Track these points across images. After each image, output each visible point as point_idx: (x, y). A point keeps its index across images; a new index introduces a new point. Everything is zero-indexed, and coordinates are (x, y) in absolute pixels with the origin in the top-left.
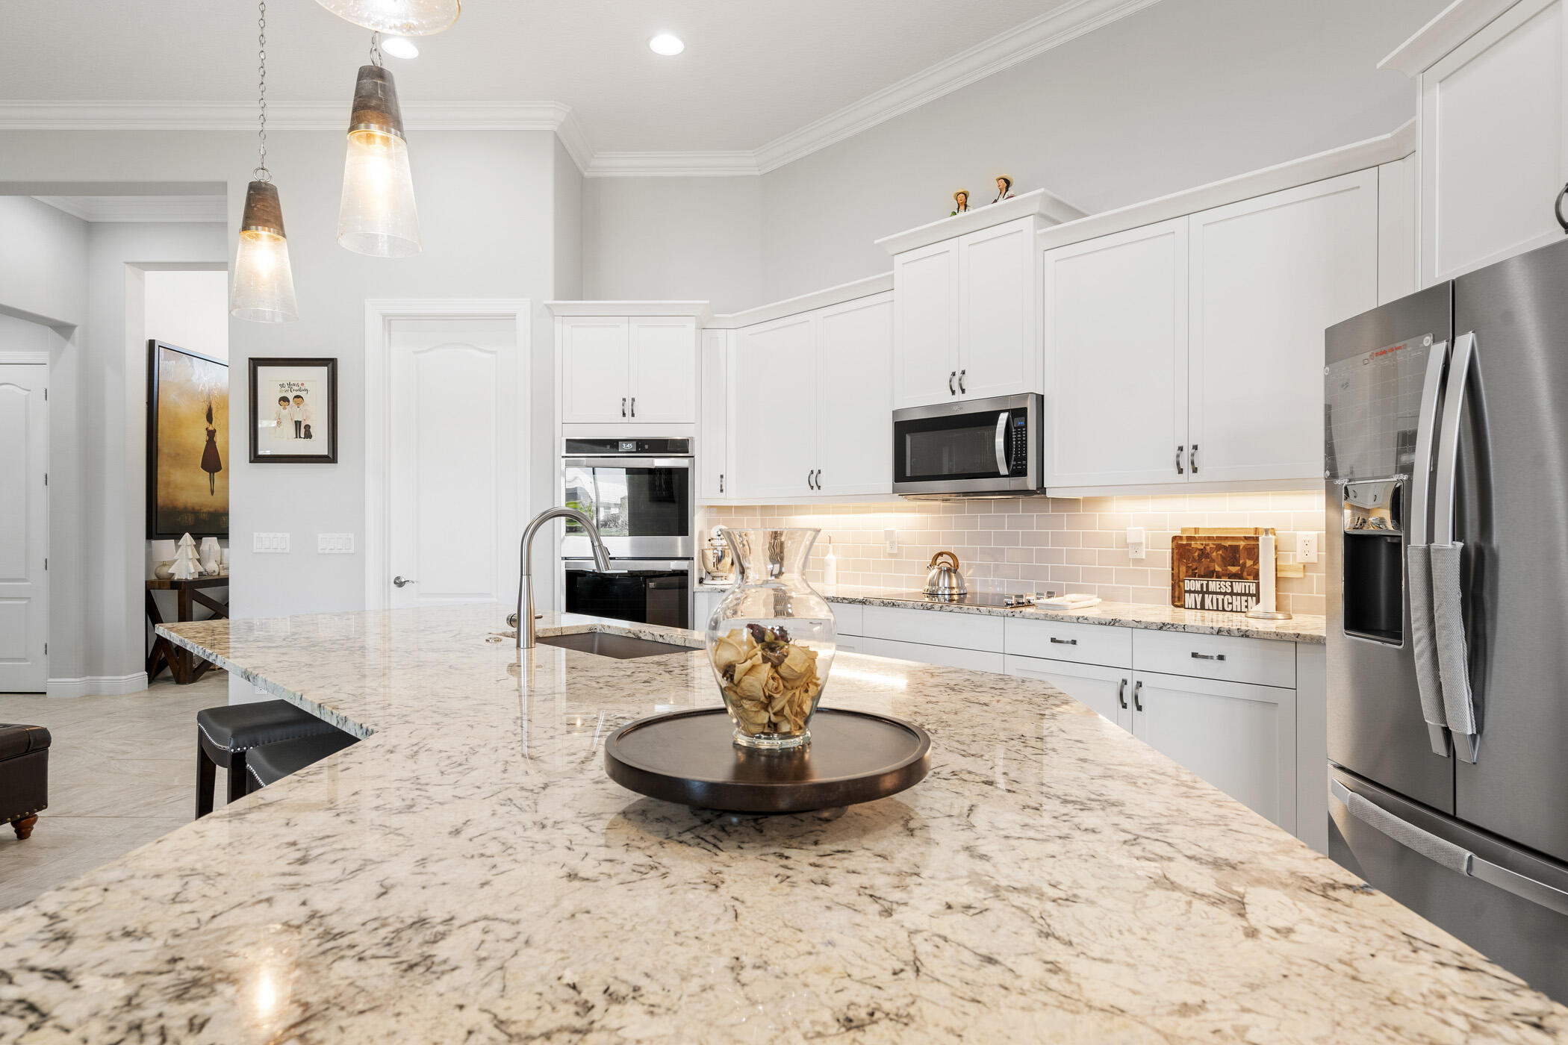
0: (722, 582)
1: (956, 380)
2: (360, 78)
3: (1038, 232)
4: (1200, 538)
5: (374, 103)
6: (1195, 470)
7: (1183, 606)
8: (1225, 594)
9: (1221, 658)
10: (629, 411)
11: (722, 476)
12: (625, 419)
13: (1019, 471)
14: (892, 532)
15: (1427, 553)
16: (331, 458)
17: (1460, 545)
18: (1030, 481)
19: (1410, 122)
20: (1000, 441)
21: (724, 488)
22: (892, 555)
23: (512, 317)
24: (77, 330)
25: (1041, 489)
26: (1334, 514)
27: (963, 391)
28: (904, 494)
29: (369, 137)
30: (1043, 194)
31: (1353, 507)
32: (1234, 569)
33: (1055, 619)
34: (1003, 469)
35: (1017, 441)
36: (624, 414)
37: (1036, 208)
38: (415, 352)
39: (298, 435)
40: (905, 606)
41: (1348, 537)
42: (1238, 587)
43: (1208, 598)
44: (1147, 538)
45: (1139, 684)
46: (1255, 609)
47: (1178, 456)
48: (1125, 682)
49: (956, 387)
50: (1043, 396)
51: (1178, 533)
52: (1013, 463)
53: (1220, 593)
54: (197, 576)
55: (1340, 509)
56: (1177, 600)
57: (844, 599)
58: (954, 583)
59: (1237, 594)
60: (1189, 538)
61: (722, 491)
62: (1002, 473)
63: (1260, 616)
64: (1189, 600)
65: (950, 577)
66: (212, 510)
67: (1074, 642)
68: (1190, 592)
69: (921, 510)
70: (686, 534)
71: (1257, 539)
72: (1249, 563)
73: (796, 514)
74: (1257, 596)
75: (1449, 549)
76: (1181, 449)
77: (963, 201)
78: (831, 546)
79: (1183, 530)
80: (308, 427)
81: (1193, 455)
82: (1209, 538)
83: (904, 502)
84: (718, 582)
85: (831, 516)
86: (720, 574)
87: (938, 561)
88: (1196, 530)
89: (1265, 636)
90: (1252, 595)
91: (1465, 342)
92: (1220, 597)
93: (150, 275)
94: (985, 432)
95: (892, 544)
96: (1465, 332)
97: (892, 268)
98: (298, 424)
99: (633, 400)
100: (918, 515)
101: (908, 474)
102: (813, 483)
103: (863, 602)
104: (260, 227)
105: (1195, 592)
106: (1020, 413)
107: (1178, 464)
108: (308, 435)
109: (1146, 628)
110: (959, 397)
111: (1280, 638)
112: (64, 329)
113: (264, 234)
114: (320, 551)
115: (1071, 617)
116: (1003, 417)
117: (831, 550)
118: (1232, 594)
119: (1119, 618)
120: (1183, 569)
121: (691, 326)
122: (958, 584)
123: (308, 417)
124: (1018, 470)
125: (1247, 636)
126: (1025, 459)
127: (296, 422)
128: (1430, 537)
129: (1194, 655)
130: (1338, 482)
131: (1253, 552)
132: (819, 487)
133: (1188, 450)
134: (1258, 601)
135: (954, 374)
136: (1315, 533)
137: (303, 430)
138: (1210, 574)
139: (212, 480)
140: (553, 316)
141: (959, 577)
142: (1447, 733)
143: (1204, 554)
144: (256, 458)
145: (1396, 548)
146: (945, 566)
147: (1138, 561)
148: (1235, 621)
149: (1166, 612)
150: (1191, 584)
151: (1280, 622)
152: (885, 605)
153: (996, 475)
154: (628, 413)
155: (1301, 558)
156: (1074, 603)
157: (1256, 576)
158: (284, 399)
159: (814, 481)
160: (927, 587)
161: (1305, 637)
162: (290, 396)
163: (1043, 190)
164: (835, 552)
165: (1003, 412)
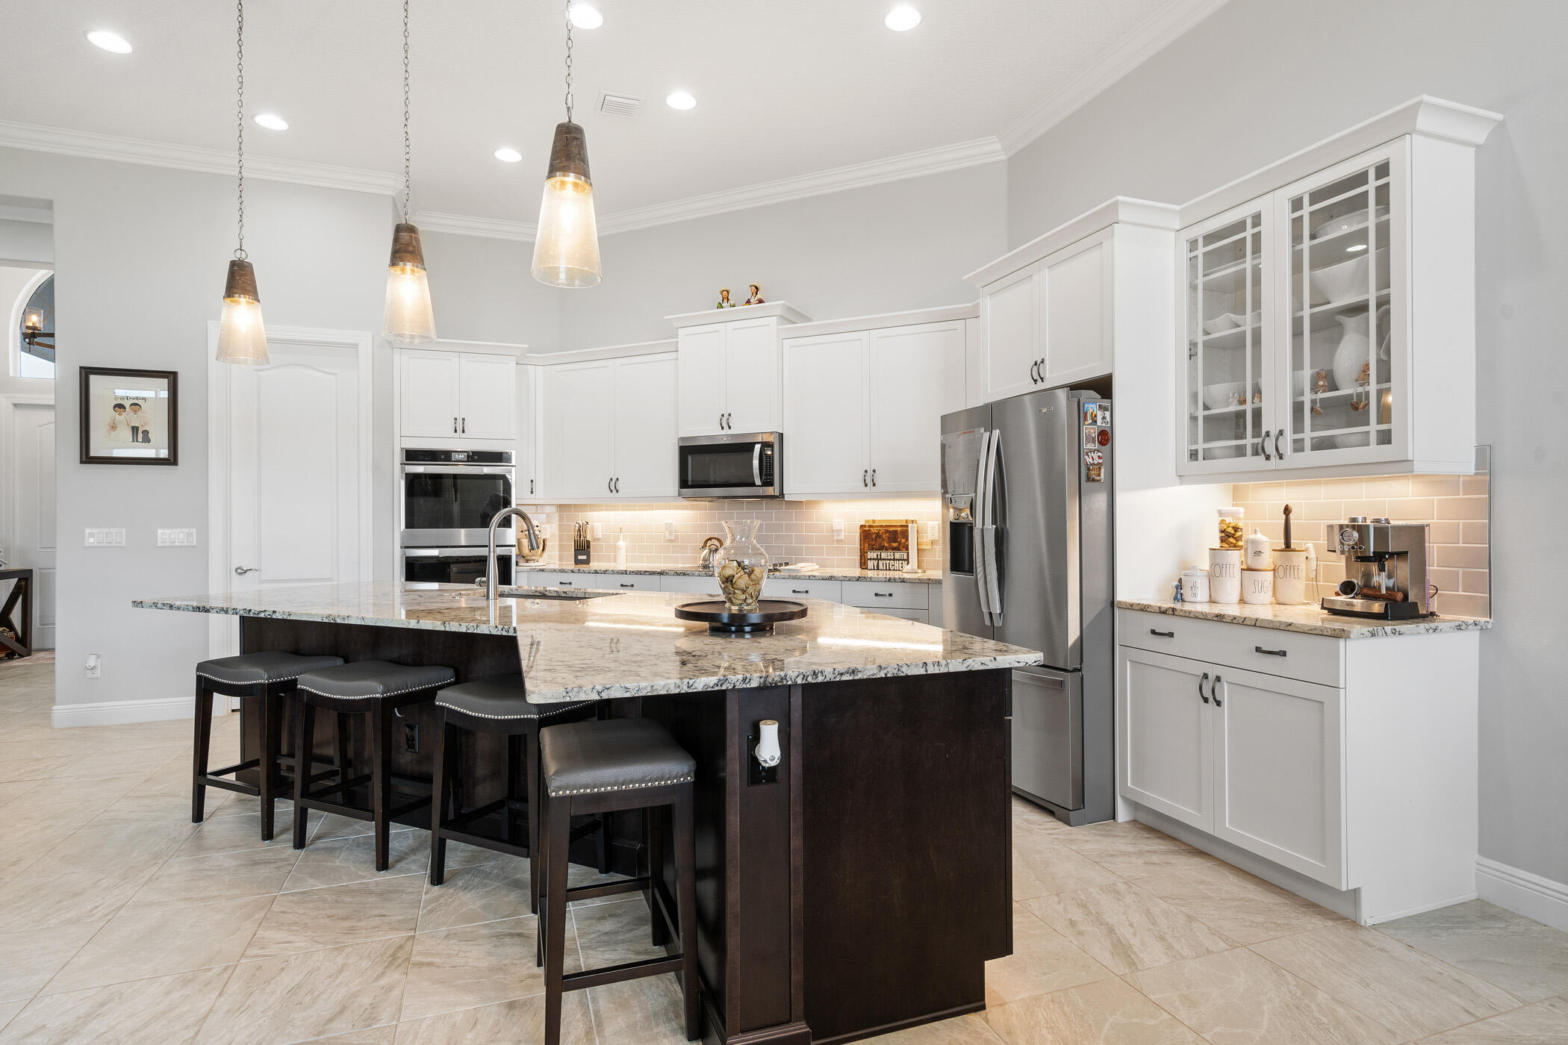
0: (535, 564)
1: (724, 419)
2: (397, 230)
3: (780, 327)
4: (876, 526)
5: (411, 249)
6: (874, 485)
7: (867, 568)
8: (890, 560)
9: (890, 595)
10: (460, 427)
11: (532, 481)
12: (457, 435)
14: (671, 524)
15: (982, 530)
16: (172, 460)
17: (994, 526)
18: (774, 490)
19: (977, 302)
20: (756, 463)
21: (534, 490)
22: (670, 541)
25: (782, 495)
26: (945, 511)
27: (730, 428)
28: (685, 497)
30: (784, 305)
31: (954, 508)
32: (895, 545)
33: (795, 578)
34: (758, 482)
35: (767, 463)
36: (456, 431)
37: (778, 312)
38: (256, 370)
39: (135, 439)
40: (693, 575)
41: (952, 524)
42: (898, 555)
43: (881, 562)
44: (845, 525)
46: (907, 568)
47: (865, 476)
49: (725, 425)
50: (782, 434)
51: (863, 523)
52: (764, 477)
53: (888, 559)
55: (948, 508)
56: (863, 565)
57: (646, 572)
59: (897, 560)
60: (870, 526)
61: (532, 492)
62: (757, 484)
63: (910, 570)
64: (870, 564)
67: (807, 592)
68: (871, 559)
69: (692, 508)
71: (907, 526)
72: (903, 541)
73: (590, 511)
74: (907, 560)
75: (990, 527)
76: (866, 471)
77: (726, 296)
78: (621, 535)
79: (866, 521)
80: (146, 433)
81: (873, 476)
82: (881, 526)
83: (684, 503)
84: (531, 564)
86: (533, 558)
87: (708, 544)
88: (874, 521)
89: (913, 581)
90: (905, 560)
91: (996, 433)
92: (888, 562)
94: (745, 455)
95: (671, 533)
96: (995, 429)
97: (677, 337)
98: (135, 429)
99: (463, 419)
100: (689, 511)
101: (690, 483)
102: (613, 488)
103: (661, 573)
104: (242, 296)
105: (873, 559)
106: (768, 445)
107: (865, 481)
108: (146, 439)
109: (849, 580)
110: (726, 431)
111: (920, 581)
113: (243, 300)
114: (160, 544)
115: (805, 576)
116: (758, 447)
117: (622, 537)
118: (894, 560)
119: (833, 575)
120: (867, 545)
121: (511, 363)
123: (146, 424)
124: (768, 482)
125: (904, 582)
126: (772, 475)
127: (133, 428)
128: (983, 524)
129: (876, 595)
130: (947, 496)
131: (905, 534)
132: (617, 491)
133: (870, 473)
134: (908, 564)
135: (723, 415)
136: (937, 522)
137: (140, 435)
138: (882, 548)
140: (393, 348)
142: (990, 614)
143: (878, 535)
144: (88, 459)
145: (971, 529)
146: (713, 548)
147: (839, 541)
148: (897, 575)
149: (857, 572)
150: (871, 555)
151: (920, 575)
152: (678, 574)
153: (753, 485)
154: (459, 430)
155: (930, 538)
156: (806, 568)
157: (907, 549)
158: (120, 406)
159: (613, 486)
160: (701, 562)
161: (932, 580)
163: (782, 302)
164: (624, 540)
165: (758, 443)
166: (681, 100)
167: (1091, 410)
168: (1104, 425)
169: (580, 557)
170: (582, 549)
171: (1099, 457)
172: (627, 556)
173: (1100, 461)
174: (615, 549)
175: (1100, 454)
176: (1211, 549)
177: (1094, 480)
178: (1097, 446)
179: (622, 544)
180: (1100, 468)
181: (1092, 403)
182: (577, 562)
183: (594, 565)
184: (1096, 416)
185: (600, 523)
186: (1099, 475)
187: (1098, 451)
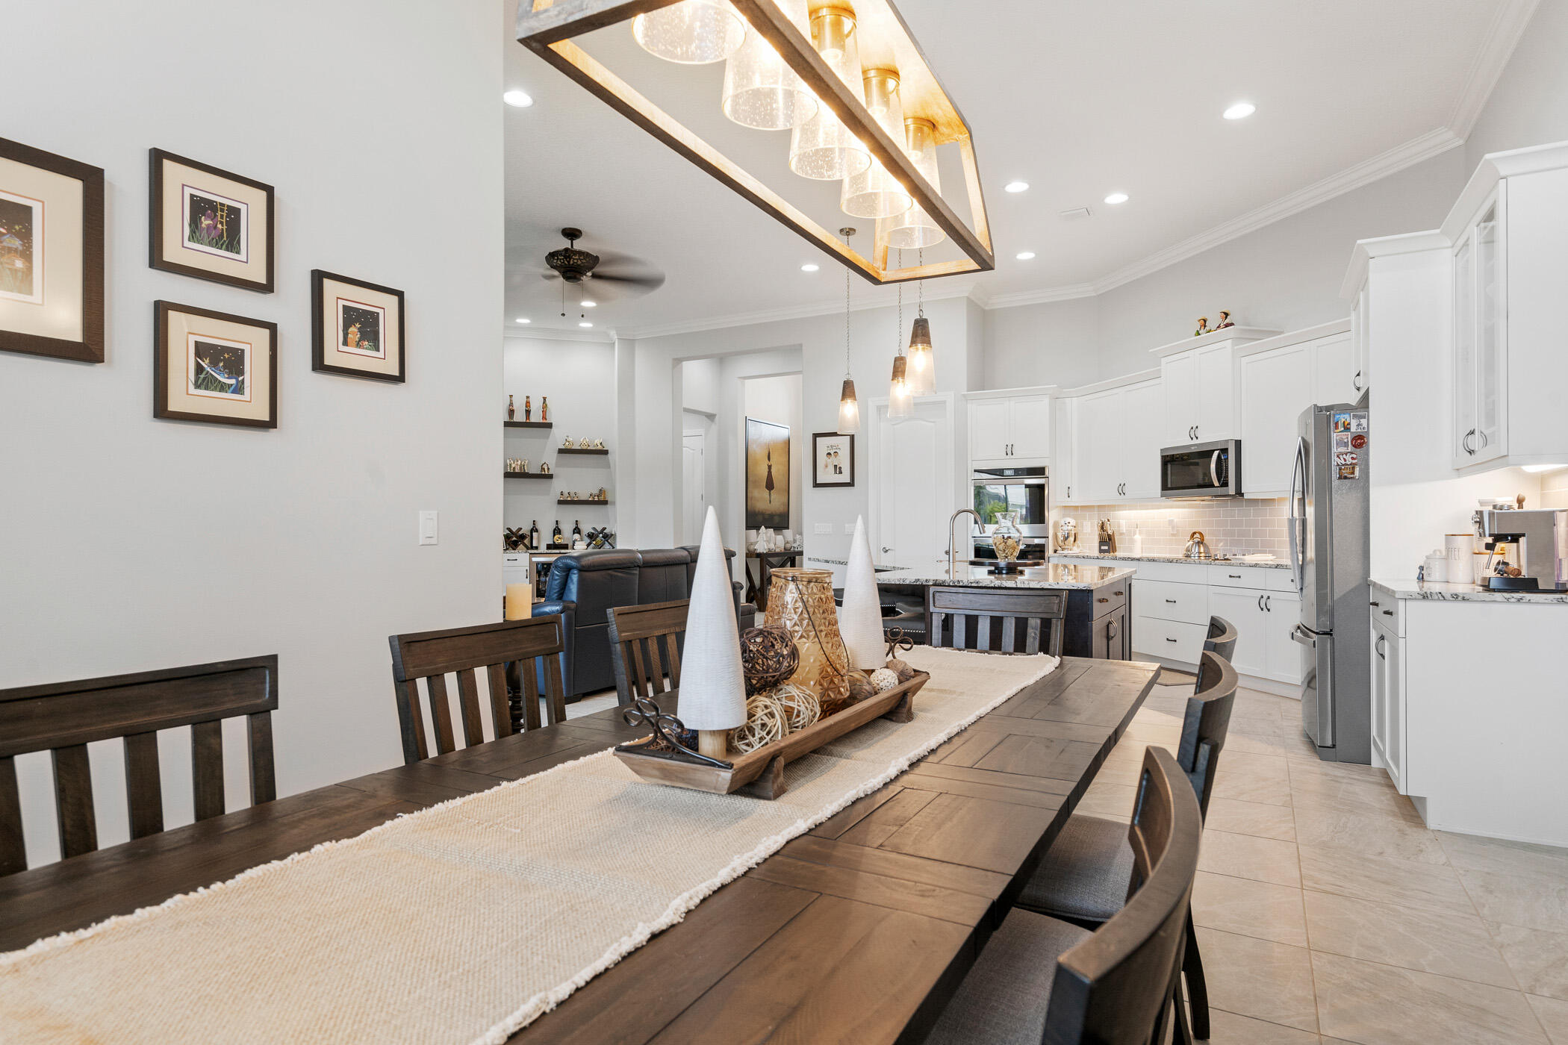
1: (1193, 432)
2: (895, 361)
3: (1236, 348)
10: (1010, 451)
11: (1069, 487)
12: (1008, 457)
13: (1225, 484)
14: (1172, 521)
16: (851, 484)
18: (1231, 489)
20: (1213, 466)
21: (1070, 495)
22: (1173, 535)
23: (945, 402)
24: (717, 417)
25: (1239, 493)
27: (1197, 438)
28: (1167, 497)
29: (898, 382)
33: (1230, 565)
34: (1216, 484)
35: (1224, 467)
36: (1007, 454)
38: (892, 425)
39: (836, 473)
40: (1160, 562)
45: (1269, 598)
48: (1262, 597)
49: (1193, 436)
50: (1240, 442)
52: (1221, 479)
54: (783, 550)
58: (1202, 550)
61: (1068, 497)
65: (1199, 547)
66: (770, 512)
69: (1190, 507)
70: (1044, 523)
73: (1118, 510)
77: (1204, 323)
80: (840, 468)
83: (1170, 502)
84: (1065, 551)
85: (1139, 511)
86: (1066, 547)
87: (1194, 537)
93: (748, 382)
94: (1205, 462)
95: (1173, 528)
97: (1160, 366)
98: (836, 466)
99: (1012, 445)
100: (1187, 510)
101: (1169, 486)
102: (1121, 492)
103: (1138, 560)
104: (848, 399)
106: (1225, 451)
108: (841, 472)
110: (1195, 441)
112: (711, 417)
113: (849, 401)
114: (847, 533)
116: (1216, 453)
117: (1138, 532)
119: (1258, 563)
121: (1046, 401)
122: (1204, 551)
123: (840, 463)
126: (1230, 478)
132: (1123, 494)
135: (1192, 428)
137: (838, 470)
139: (770, 494)
140: (967, 400)
141: (1206, 546)
144: (816, 485)
146: (1196, 540)
152: (1149, 561)
153: (1212, 486)
154: (1009, 453)
158: (829, 454)
159: (1123, 490)
162: (832, 452)
164: (1140, 534)
165: (1217, 450)
166: (1117, 199)
167: (1343, 420)
168: (1359, 430)
169: (1103, 548)
170: (1107, 542)
171: (1353, 458)
172: (1142, 548)
173: (1354, 461)
174: (1132, 541)
175: (1354, 456)
176: (1446, 535)
177: (1346, 478)
178: (1350, 448)
179: (1137, 537)
180: (1353, 468)
181: (1344, 414)
182: (1101, 551)
183: (1118, 554)
184: (1349, 424)
185: (1124, 520)
186: (1353, 473)
187: (1352, 453)
